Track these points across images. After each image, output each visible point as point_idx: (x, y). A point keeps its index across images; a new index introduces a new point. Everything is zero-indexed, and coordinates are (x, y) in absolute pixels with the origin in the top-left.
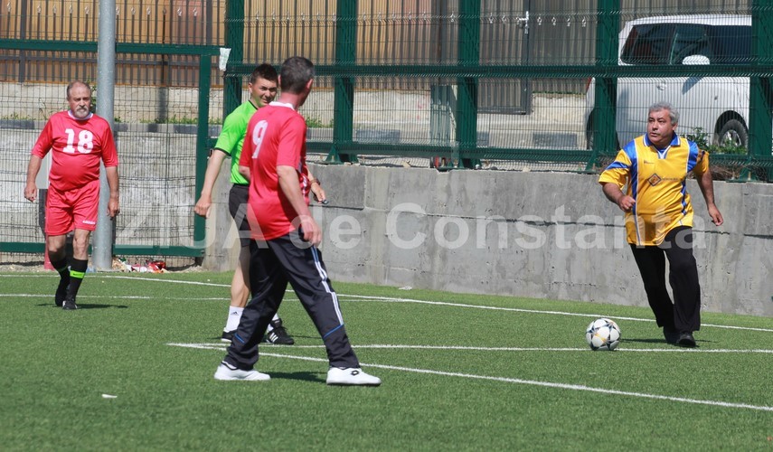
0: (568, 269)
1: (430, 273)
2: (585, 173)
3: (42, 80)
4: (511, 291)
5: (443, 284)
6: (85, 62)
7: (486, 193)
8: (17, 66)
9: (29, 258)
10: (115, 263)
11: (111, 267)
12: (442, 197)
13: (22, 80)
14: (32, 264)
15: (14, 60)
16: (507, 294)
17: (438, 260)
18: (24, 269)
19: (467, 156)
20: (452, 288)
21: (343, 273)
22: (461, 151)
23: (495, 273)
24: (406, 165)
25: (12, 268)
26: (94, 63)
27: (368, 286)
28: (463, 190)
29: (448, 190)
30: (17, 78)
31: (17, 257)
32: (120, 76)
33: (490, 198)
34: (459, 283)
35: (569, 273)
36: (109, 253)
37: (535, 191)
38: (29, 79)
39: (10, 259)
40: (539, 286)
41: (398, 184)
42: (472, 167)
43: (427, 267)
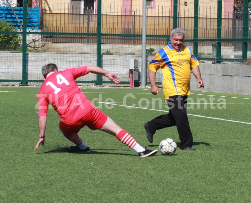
0: (236, 87)
1: (210, 88)
2: (240, 64)
3: (138, 44)
4: (225, 92)
5: (213, 91)
6: (139, 39)
7: (221, 69)
8: (133, 41)
9: (127, 85)
10: (147, 86)
11: (146, 87)
12: (213, 70)
13: (134, 44)
14: (127, 86)
15: (132, 39)
16: (225, 93)
17: (212, 85)
18: (125, 88)
19: (218, 60)
20: (215, 91)
21: (194, 88)
22: (217, 59)
23: (223, 88)
24: (207, 63)
25: (122, 87)
26: (141, 39)
27: (199, 91)
28: (217, 68)
29: (214, 69)
30: (133, 44)
31: (124, 85)
32: (148, 42)
33: (222, 70)
34: (216, 90)
35: (237, 87)
36: (145, 84)
37: (230, 69)
38: (136, 43)
39: (122, 85)
40: (231, 91)
41: (205, 67)
42: (220, 63)
43: (210, 87)
